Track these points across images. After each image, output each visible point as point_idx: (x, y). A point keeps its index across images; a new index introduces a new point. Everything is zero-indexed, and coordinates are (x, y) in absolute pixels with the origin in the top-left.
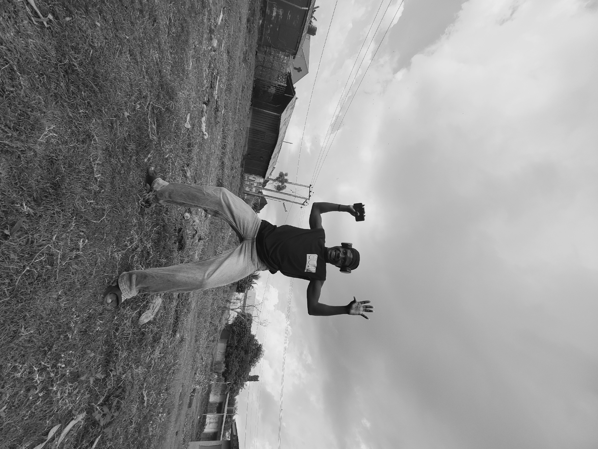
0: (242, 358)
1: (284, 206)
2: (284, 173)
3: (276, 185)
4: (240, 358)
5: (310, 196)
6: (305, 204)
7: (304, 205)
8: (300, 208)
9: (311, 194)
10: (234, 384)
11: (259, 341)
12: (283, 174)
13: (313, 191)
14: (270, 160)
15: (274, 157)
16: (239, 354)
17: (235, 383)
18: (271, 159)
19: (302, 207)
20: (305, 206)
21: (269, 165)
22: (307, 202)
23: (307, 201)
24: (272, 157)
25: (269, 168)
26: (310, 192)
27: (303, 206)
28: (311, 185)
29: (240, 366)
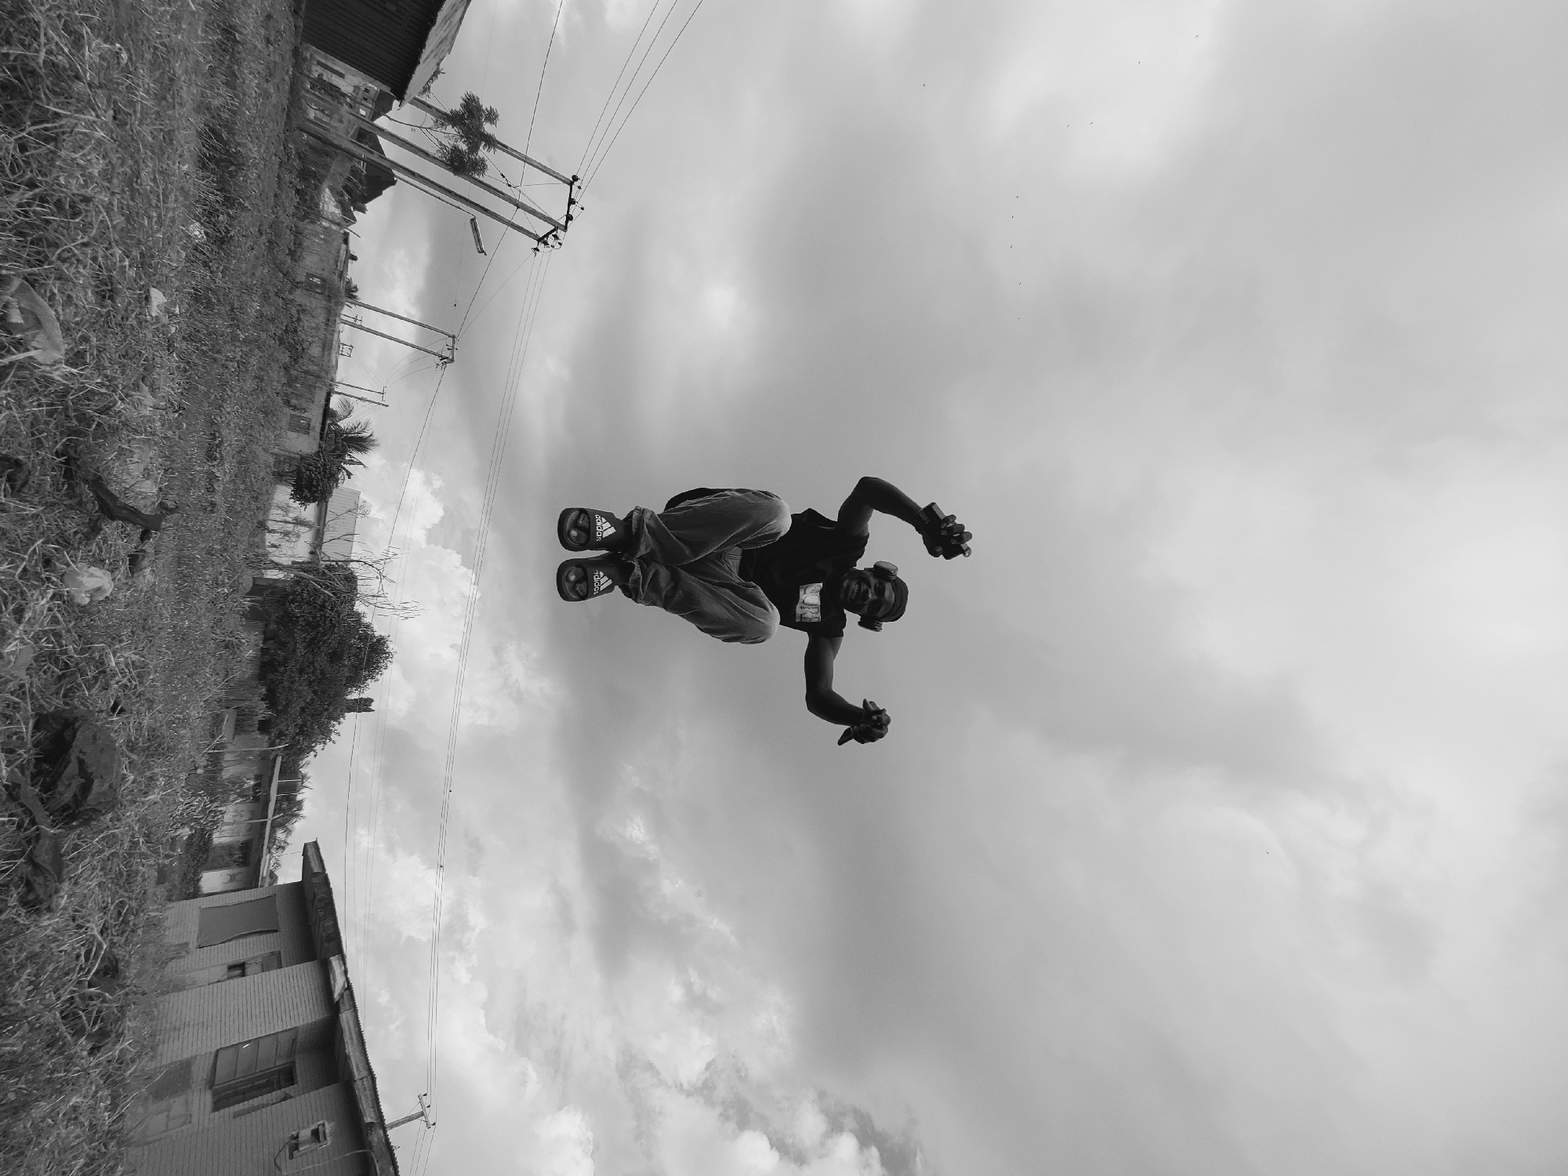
0: (322, 673)
1: (475, 229)
2: (485, 104)
3: (449, 143)
4: (313, 673)
5: (569, 218)
6: (550, 240)
7: (546, 243)
8: (532, 251)
9: (575, 210)
10: (297, 734)
11: (375, 627)
12: (479, 108)
13: (581, 202)
14: (429, 29)
15: (447, 19)
16: (312, 663)
17: (301, 732)
18: (433, 22)
19: (536, 249)
20: (547, 249)
21: (423, 46)
22: (556, 237)
23: (560, 233)
24: (441, 15)
25: (421, 60)
26: (571, 202)
27: (541, 246)
28: (575, 178)
29: (315, 692)
